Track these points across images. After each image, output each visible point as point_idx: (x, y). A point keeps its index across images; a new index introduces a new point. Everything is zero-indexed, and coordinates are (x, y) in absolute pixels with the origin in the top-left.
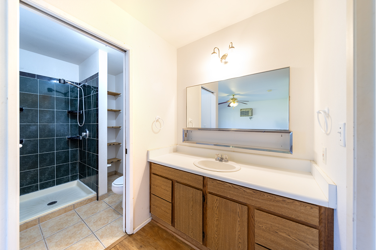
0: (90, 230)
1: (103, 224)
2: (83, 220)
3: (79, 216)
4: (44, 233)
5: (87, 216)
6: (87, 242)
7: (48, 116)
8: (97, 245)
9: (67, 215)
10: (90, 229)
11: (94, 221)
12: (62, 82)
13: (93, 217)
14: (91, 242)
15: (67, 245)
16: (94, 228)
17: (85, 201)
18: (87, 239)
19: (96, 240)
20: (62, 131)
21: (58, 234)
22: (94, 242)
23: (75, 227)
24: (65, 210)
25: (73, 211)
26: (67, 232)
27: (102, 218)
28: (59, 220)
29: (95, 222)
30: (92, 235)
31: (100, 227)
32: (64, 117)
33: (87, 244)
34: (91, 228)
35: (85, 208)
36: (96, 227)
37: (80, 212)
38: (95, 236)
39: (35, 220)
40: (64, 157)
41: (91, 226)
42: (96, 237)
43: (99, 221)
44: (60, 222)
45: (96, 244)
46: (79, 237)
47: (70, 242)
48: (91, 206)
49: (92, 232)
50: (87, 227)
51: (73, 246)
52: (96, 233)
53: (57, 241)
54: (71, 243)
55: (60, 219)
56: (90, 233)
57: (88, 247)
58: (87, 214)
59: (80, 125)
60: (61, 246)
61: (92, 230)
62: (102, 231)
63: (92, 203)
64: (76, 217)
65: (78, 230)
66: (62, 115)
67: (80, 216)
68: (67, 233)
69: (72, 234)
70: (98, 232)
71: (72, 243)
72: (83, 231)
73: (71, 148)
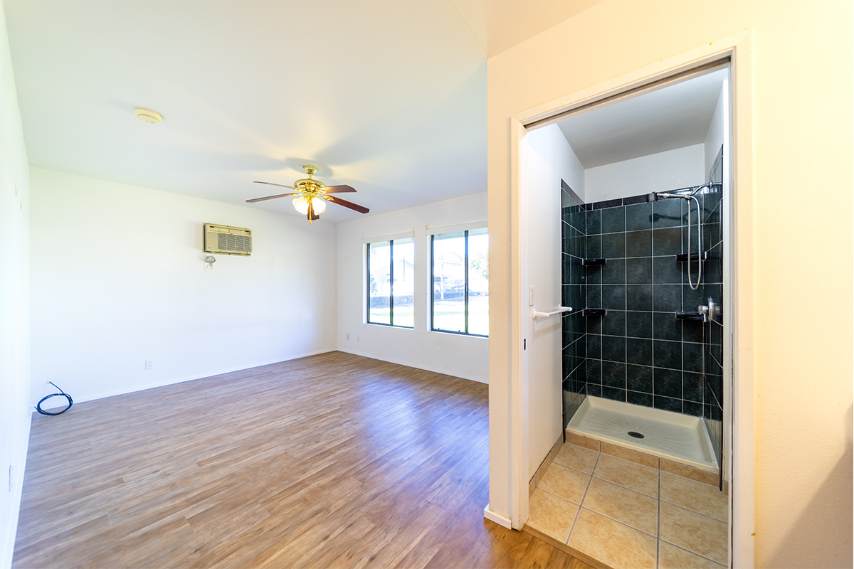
0: (658, 528)
1: (691, 546)
2: (659, 500)
3: (659, 487)
4: (597, 469)
5: (672, 499)
6: (636, 539)
7: (640, 270)
8: (648, 565)
9: (641, 470)
10: (658, 525)
11: (678, 522)
12: (652, 198)
13: (682, 511)
14: (642, 548)
15: (607, 512)
16: (667, 534)
17: (686, 467)
18: (639, 537)
19: (652, 555)
20: (665, 299)
21: (609, 485)
22: (646, 553)
23: (638, 498)
24: (643, 459)
25: (655, 471)
26: (622, 495)
27: (700, 533)
28: (625, 468)
29: (679, 525)
30: (653, 539)
31: (682, 544)
32: (670, 269)
33: (634, 543)
34: (662, 527)
35: (680, 482)
36: (672, 535)
37: (667, 482)
38: (658, 547)
39: (596, 441)
40: (670, 354)
41: (666, 525)
42: (658, 551)
43: (689, 531)
44: (625, 470)
45: (647, 562)
46: (631, 520)
47: (614, 513)
48: (695, 488)
49: (658, 535)
50: (657, 518)
51: (614, 523)
52: (664, 544)
53: (602, 494)
54: (614, 516)
55: (628, 467)
56: (653, 533)
57: (630, 549)
58: (676, 497)
59: (692, 288)
60: (601, 505)
61: (661, 531)
62: (677, 555)
63: (703, 486)
64: (652, 485)
65: (638, 508)
66: (666, 265)
67: (661, 489)
68: (620, 496)
69: (627, 504)
70: (668, 547)
71: (616, 518)
72: (644, 518)
73: (685, 340)
